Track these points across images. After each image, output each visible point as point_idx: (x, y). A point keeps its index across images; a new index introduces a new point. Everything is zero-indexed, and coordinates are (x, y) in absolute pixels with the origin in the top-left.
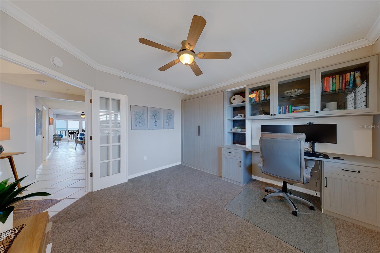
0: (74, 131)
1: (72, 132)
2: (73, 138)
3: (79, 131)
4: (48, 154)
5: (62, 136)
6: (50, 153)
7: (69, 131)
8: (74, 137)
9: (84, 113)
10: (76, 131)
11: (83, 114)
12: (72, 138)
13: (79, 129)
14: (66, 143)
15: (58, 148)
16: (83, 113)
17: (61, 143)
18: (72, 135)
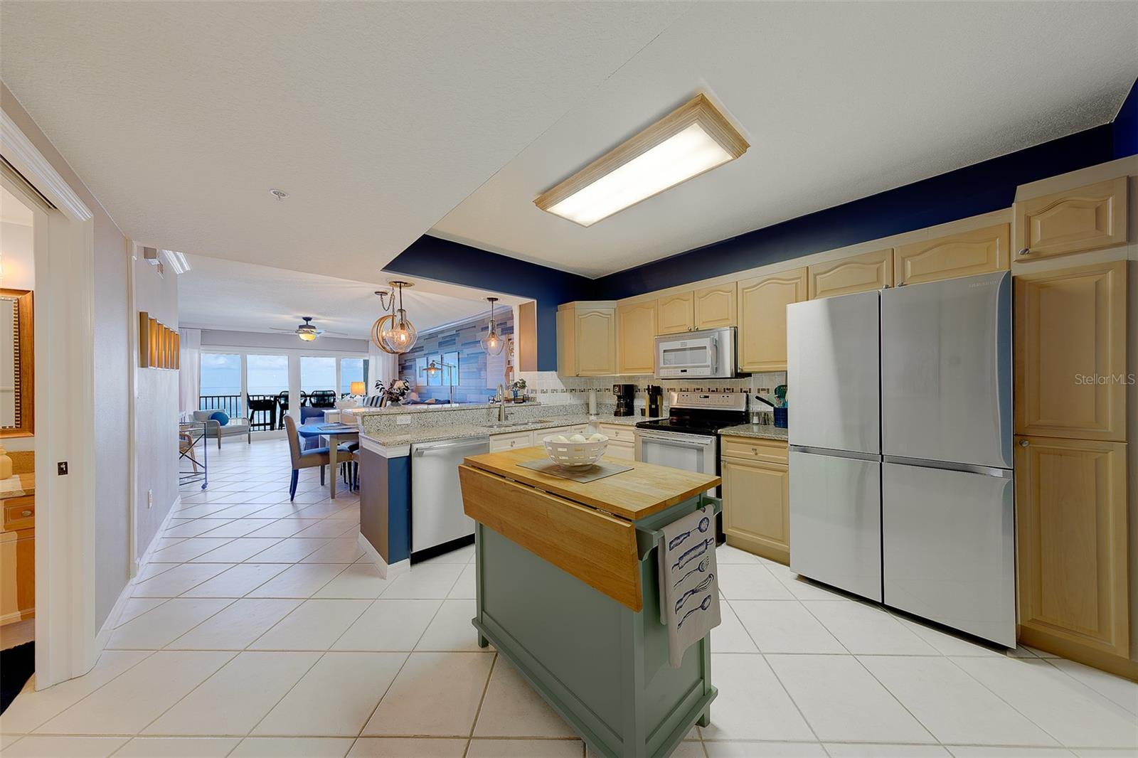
0: (267, 398)
1: (261, 401)
2: (265, 424)
3: (286, 398)
5: (224, 420)
7: (248, 396)
8: (268, 422)
9: (310, 319)
10: (276, 397)
11: (307, 325)
12: (259, 425)
13: (288, 390)
14: (238, 447)
15: (204, 487)
16: (307, 319)
17: (220, 448)
18: (260, 412)
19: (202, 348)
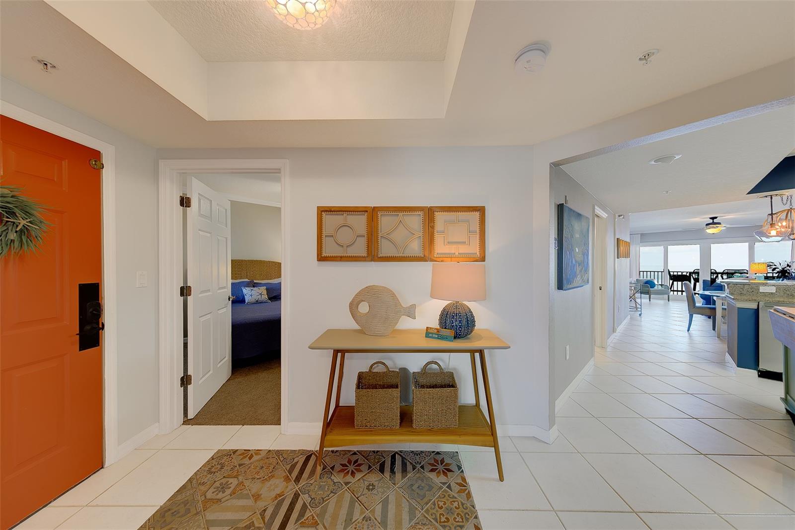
0: (684, 274)
1: (680, 275)
2: (682, 291)
3: (698, 273)
4: (614, 331)
5: (653, 285)
6: (620, 329)
7: (669, 272)
8: (684, 289)
9: (716, 218)
10: (690, 273)
11: (713, 221)
12: (677, 291)
13: (699, 268)
14: (662, 302)
15: (640, 315)
16: (713, 218)
17: (650, 301)
18: (679, 282)
19: (641, 244)
